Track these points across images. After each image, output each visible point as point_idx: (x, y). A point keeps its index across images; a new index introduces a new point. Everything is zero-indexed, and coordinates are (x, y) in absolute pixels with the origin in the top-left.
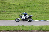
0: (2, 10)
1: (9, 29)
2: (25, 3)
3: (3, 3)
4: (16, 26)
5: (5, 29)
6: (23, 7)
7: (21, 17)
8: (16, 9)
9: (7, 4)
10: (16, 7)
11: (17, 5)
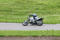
0: (28, 11)
1: (36, 35)
2: (56, 2)
3: (29, 2)
4: (44, 31)
5: (31, 35)
6: (53, 7)
7: (29, 20)
8: (44, 9)
9: (33, 3)
10: (44, 7)
11: (46, 5)
